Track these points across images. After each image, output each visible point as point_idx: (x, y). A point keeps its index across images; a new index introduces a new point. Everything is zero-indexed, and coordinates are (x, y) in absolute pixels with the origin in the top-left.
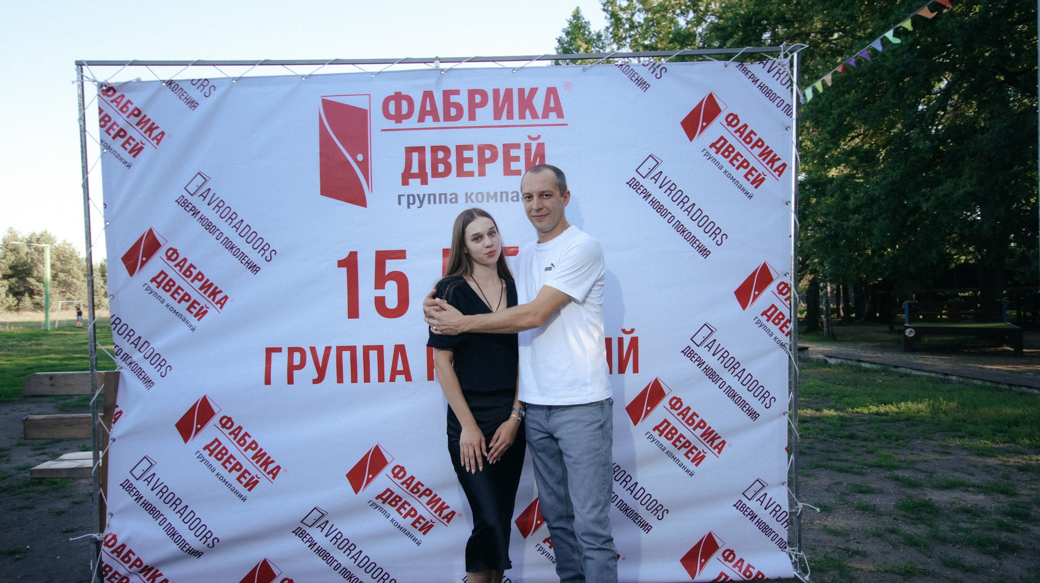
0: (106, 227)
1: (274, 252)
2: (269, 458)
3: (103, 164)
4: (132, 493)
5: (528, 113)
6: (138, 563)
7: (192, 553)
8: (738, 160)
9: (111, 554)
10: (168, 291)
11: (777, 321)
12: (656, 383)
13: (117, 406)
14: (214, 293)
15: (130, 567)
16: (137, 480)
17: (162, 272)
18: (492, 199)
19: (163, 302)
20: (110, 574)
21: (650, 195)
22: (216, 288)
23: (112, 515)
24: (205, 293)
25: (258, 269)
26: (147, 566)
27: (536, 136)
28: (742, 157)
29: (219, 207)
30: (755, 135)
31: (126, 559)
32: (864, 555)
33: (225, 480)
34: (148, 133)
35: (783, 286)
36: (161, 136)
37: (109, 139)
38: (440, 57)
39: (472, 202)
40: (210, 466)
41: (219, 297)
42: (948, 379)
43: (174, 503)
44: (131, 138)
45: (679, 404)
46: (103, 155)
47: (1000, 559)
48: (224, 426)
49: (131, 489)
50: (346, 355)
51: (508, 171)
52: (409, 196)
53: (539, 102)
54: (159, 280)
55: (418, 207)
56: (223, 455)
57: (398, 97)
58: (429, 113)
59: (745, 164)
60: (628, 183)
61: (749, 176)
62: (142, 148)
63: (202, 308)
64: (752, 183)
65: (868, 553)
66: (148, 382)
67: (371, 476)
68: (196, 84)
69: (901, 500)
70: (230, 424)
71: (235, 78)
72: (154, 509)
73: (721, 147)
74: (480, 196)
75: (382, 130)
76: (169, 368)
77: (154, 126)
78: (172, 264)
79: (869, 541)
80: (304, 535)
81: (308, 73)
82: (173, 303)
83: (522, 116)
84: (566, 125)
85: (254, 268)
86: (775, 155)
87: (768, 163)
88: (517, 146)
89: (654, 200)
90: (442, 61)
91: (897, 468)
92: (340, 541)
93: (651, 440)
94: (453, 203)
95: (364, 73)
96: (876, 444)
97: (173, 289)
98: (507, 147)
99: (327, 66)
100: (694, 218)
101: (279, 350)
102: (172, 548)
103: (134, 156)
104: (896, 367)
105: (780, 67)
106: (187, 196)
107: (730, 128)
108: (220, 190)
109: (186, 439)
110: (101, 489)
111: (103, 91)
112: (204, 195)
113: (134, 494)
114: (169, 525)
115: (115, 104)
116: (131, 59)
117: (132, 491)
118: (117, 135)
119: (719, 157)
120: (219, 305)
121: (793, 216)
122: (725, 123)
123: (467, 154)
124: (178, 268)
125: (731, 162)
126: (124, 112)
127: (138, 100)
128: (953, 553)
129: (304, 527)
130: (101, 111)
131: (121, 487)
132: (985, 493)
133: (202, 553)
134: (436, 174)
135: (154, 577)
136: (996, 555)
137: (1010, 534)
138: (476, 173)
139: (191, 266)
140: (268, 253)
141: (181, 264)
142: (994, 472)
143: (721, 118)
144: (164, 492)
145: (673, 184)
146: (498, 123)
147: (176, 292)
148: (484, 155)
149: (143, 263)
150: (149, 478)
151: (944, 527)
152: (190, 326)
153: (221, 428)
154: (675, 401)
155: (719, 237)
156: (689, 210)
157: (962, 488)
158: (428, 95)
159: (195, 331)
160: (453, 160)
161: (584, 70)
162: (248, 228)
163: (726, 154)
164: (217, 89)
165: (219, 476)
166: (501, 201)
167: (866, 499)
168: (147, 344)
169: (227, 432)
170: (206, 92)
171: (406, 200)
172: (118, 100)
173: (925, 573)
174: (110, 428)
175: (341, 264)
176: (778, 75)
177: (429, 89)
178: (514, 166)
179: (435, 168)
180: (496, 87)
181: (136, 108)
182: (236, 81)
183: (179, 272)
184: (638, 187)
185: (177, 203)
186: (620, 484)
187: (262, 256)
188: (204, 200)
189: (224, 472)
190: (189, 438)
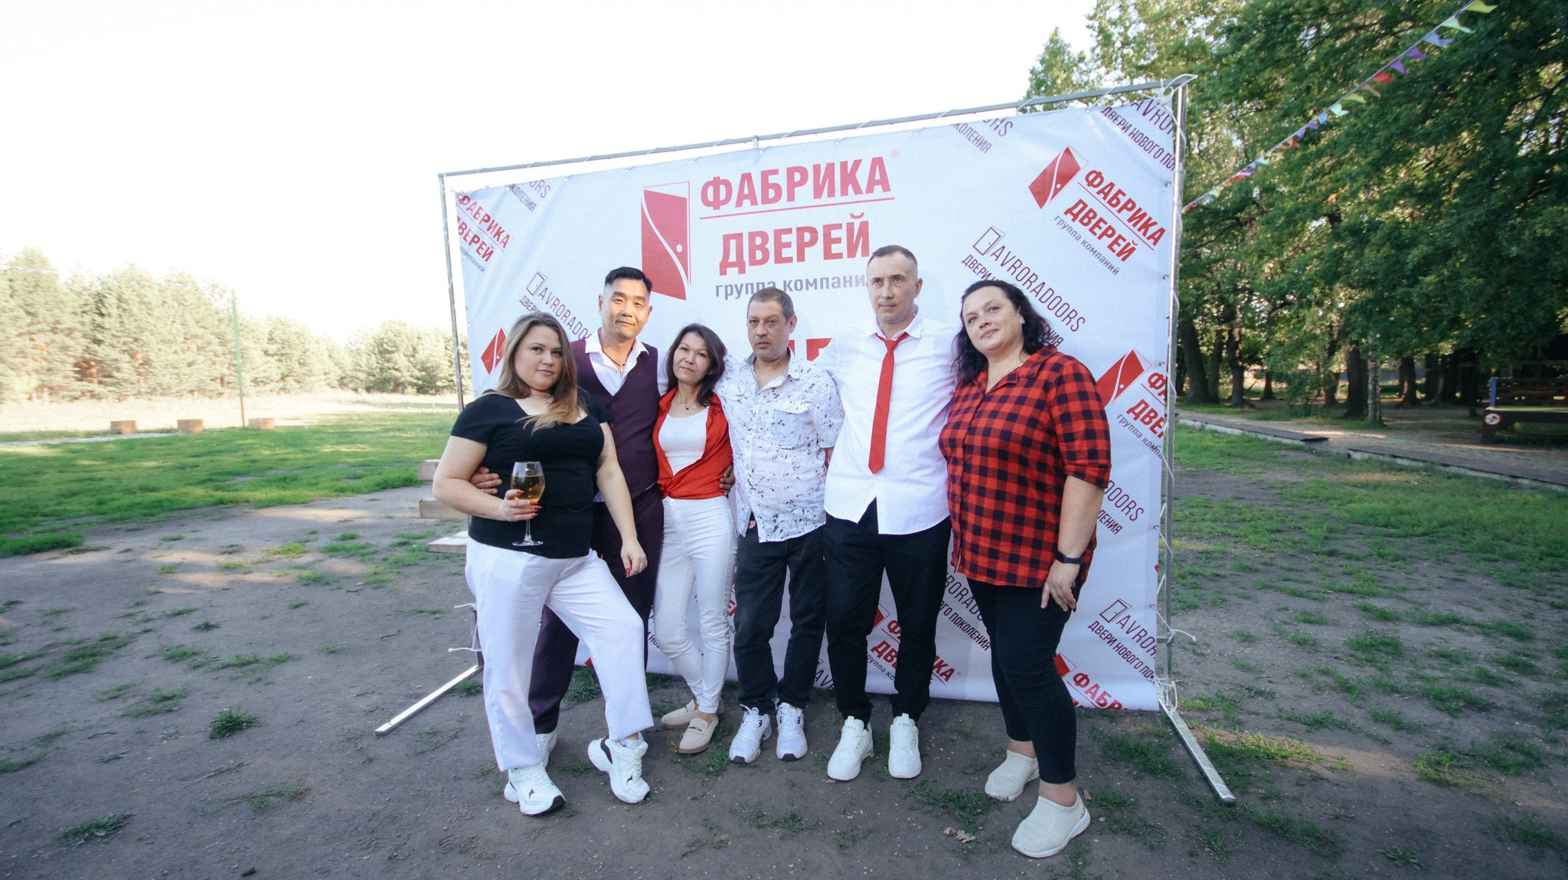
0: (468, 328)
3: (462, 268)
5: (850, 187)
8: (1100, 228)
11: (1147, 420)
18: (812, 286)
27: (860, 214)
28: (1105, 223)
29: (556, 306)
30: (1124, 195)
32: (1271, 696)
34: (497, 237)
35: (1156, 377)
36: (506, 239)
37: (466, 246)
38: (759, 134)
42: (1517, 484)
44: (483, 243)
46: (463, 261)
47: (1456, 718)
51: (828, 255)
52: (727, 287)
53: (863, 176)
57: (716, 182)
58: (746, 197)
59: (1110, 232)
60: (964, 262)
61: (1115, 247)
62: (492, 252)
64: (1119, 255)
65: (1277, 695)
68: (534, 184)
69: (1358, 635)
71: (567, 176)
73: (1081, 213)
74: (799, 284)
75: (702, 218)
77: (501, 230)
79: (1286, 681)
81: (631, 165)
83: (844, 192)
84: (893, 199)
86: (1150, 219)
87: (1139, 230)
88: (839, 226)
90: (761, 139)
91: (1374, 595)
95: (681, 160)
96: (1361, 563)
98: (828, 229)
99: (649, 156)
100: (1043, 300)
103: (487, 260)
104: (1446, 465)
105: (1159, 107)
106: (529, 296)
107: (1091, 189)
108: (556, 289)
111: (459, 200)
115: (469, 211)
116: (480, 168)
118: (473, 240)
119: (1077, 226)
121: (1172, 292)
122: (1085, 184)
123: (785, 238)
125: (1091, 230)
126: (477, 219)
127: (487, 206)
128: (1393, 705)
130: (459, 219)
132: (1486, 634)
134: (754, 262)
136: (1453, 713)
137: (1490, 689)
138: (795, 259)
142: (1515, 608)
143: (1080, 177)
145: (1018, 260)
146: (819, 202)
148: (803, 238)
149: (498, 361)
151: (1400, 673)
155: (1074, 322)
156: (1037, 290)
157: (1455, 626)
158: (747, 177)
160: (771, 246)
161: (914, 134)
162: (580, 326)
163: (1086, 221)
164: (551, 189)
166: (822, 287)
167: (1309, 631)
170: (542, 193)
171: (724, 292)
172: (472, 208)
173: (1341, 726)
176: (1156, 117)
177: (747, 171)
178: (835, 249)
179: (752, 255)
180: (816, 163)
181: (486, 213)
182: (568, 179)
184: (976, 266)
185: (520, 303)
188: (542, 299)
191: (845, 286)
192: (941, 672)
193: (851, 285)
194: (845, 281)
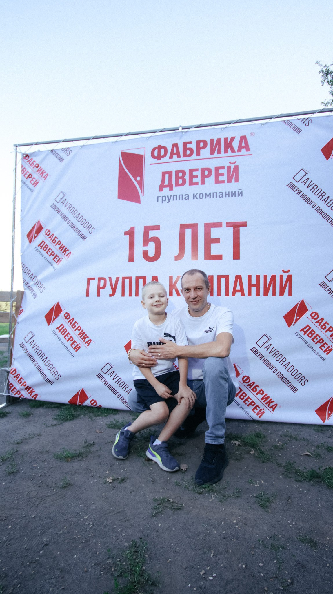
0: (21, 220)
1: (93, 229)
3: (22, 191)
4: (24, 349)
5: (229, 150)
6: (25, 384)
7: (48, 382)
9: (13, 378)
10: (45, 250)
12: (302, 303)
13: (21, 307)
14: (65, 251)
15: (21, 386)
16: (27, 343)
17: (43, 241)
18: (208, 196)
19: (43, 256)
20: (12, 388)
21: (301, 192)
22: (66, 248)
23: (15, 360)
24: (61, 251)
25: (86, 238)
26: (28, 387)
27: (234, 162)
29: (70, 208)
31: (20, 382)
33: (65, 345)
34: (42, 175)
36: (46, 176)
37: (25, 179)
38: (182, 126)
39: (197, 198)
40: (58, 338)
41: (67, 253)
43: (42, 355)
44: (34, 178)
45: (317, 316)
46: (22, 187)
49: (24, 347)
50: (127, 282)
51: (217, 181)
52: (163, 197)
53: (235, 144)
54: (41, 245)
55: (168, 202)
57: (159, 148)
58: (175, 154)
60: (287, 185)
62: (38, 182)
63: (60, 259)
66: (35, 296)
68: (64, 150)
72: (33, 358)
74: (201, 196)
75: (150, 164)
76: (44, 289)
77: (44, 172)
78: (48, 237)
80: (102, 378)
81: (115, 141)
82: (47, 257)
83: (226, 152)
84: (252, 155)
85: (84, 238)
88: (223, 168)
89: (303, 195)
90: (183, 128)
92: (120, 383)
93: (299, 337)
94: (187, 199)
95: (141, 138)
97: (47, 249)
98: (217, 169)
99: (124, 137)
100: (329, 205)
101: (94, 279)
102: (40, 379)
103: (35, 186)
106: (56, 203)
108: (70, 200)
110: (12, 347)
111: (24, 157)
112: (63, 202)
114: (39, 366)
115: (28, 163)
116: (36, 141)
118: (28, 177)
120: (67, 257)
123: (194, 173)
124: (50, 239)
126: (32, 166)
127: (37, 160)
129: (102, 374)
130: (22, 166)
131: (20, 346)
133: (53, 383)
134: (177, 185)
135: (31, 392)
138: (199, 183)
139: (56, 237)
140: (90, 230)
141: (51, 237)
144: (37, 349)
145: (316, 185)
146: (212, 156)
147: (48, 251)
148: (204, 173)
149: (35, 237)
150: (31, 342)
152: (54, 268)
153: (65, 319)
154: (314, 314)
156: (325, 200)
158: (175, 145)
159: (56, 270)
160: (187, 177)
161: (262, 126)
162: (82, 217)
164: (72, 151)
165: (63, 343)
166: (213, 197)
168: (35, 277)
170: (67, 154)
171: (161, 199)
172: (30, 161)
174: (17, 317)
175: (126, 233)
177: (175, 142)
178: (221, 178)
179: (177, 182)
180: (212, 138)
181: (37, 164)
182: (82, 147)
183: (50, 241)
184: (294, 187)
185: (51, 207)
186: (279, 363)
187: (88, 231)
188: (63, 205)
189: (65, 341)
190: (50, 324)
191: (226, 196)
192: (270, 406)
193: (229, 196)
194: (226, 194)
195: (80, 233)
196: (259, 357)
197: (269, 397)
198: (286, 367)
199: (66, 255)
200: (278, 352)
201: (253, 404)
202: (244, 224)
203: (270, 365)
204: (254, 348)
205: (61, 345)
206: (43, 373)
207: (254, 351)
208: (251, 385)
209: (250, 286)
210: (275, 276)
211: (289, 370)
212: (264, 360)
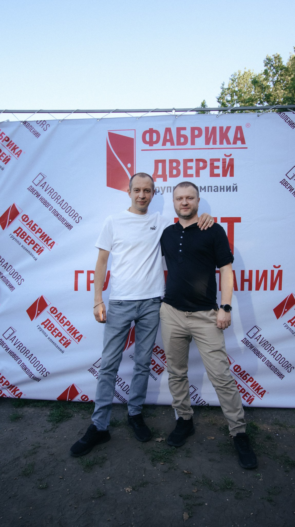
1: (80, 218)
2: (76, 330)
4: (4, 346)
5: (225, 141)
6: (7, 383)
7: (35, 379)
10: (23, 238)
12: (291, 296)
14: (48, 240)
15: (3, 385)
16: (6, 339)
17: (20, 228)
18: (203, 190)
19: (20, 244)
21: (293, 189)
22: (49, 237)
24: (43, 239)
25: (71, 227)
26: (11, 385)
27: (229, 155)
29: (51, 192)
31: (1, 381)
33: (53, 341)
34: (13, 151)
36: (20, 152)
38: (175, 108)
40: (45, 334)
41: (50, 242)
43: (26, 352)
44: (4, 153)
48: (52, 312)
49: (3, 344)
51: (212, 175)
53: (231, 135)
54: (18, 232)
55: (161, 194)
56: (52, 328)
57: (151, 131)
58: (168, 141)
60: (281, 182)
62: (9, 159)
63: (41, 248)
66: (12, 287)
67: (131, 342)
68: (40, 123)
70: (55, 311)
71: (61, 120)
72: (15, 355)
75: (142, 150)
76: (23, 280)
77: (16, 147)
78: (25, 223)
80: (94, 373)
81: (101, 117)
82: (26, 245)
83: (221, 143)
84: (247, 148)
85: (69, 226)
88: (218, 160)
90: (177, 111)
93: (287, 328)
95: (130, 117)
97: (26, 237)
98: (212, 161)
99: (111, 114)
101: (82, 272)
102: (25, 376)
103: (6, 164)
106: (34, 186)
108: (52, 183)
109: (32, 319)
112: (43, 185)
113: (5, 347)
114: (23, 364)
117: (3, 345)
120: (50, 247)
123: (189, 164)
124: (28, 226)
126: (0, 139)
127: (8, 132)
129: (94, 368)
133: (40, 379)
134: (172, 176)
135: (15, 391)
138: (194, 175)
139: (35, 225)
140: (77, 218)
141: (30, 224)
144: (20, 346)
146: (207, 146)
147: (27, 239)
148: (199, 165)
149: (10, 223)
150: (13, 338)
152: (34, 258)
153: (51, 314)
158: (168, 130)
159: (37, 260)
160: (181, 168)
161: (258, 116)
162: (66, 204)
164: (50, 126)
165: (50, 339)
166: (208, 191)
168: (11, 267)
169: (54, 315)
170: (44, 128)
177: (168, 127)
178: (216, 171)
179: (171, 172)
180: (207, 126)
181: (7, 137)
182: (61, 121)
183: (29, 228)
184: (286, 184)
185: (28, 190)
186: (268, 352)
187: (74, 220)
188: (42, 188)
189: (52, 337)
190: (33, 318)
191: (221, 191)
192: (259, 393)
193: (224, 191)
194: (221, 189)
195: (65, 221)
196: (250, 347)
197: (258, 384)
198: (274, 356)
199: (48, 244)
200: (267, 343)
201: (243, 391)
202: (238, 220)
203: (259, 354)
204: (245, 339)
205: (48, 341)
206: (29, 371)
207: (246, 342)
208: (242, 374)
209: (243, 280)
210: (267, 271)
211: (277, 359)
212: (254, 349)
